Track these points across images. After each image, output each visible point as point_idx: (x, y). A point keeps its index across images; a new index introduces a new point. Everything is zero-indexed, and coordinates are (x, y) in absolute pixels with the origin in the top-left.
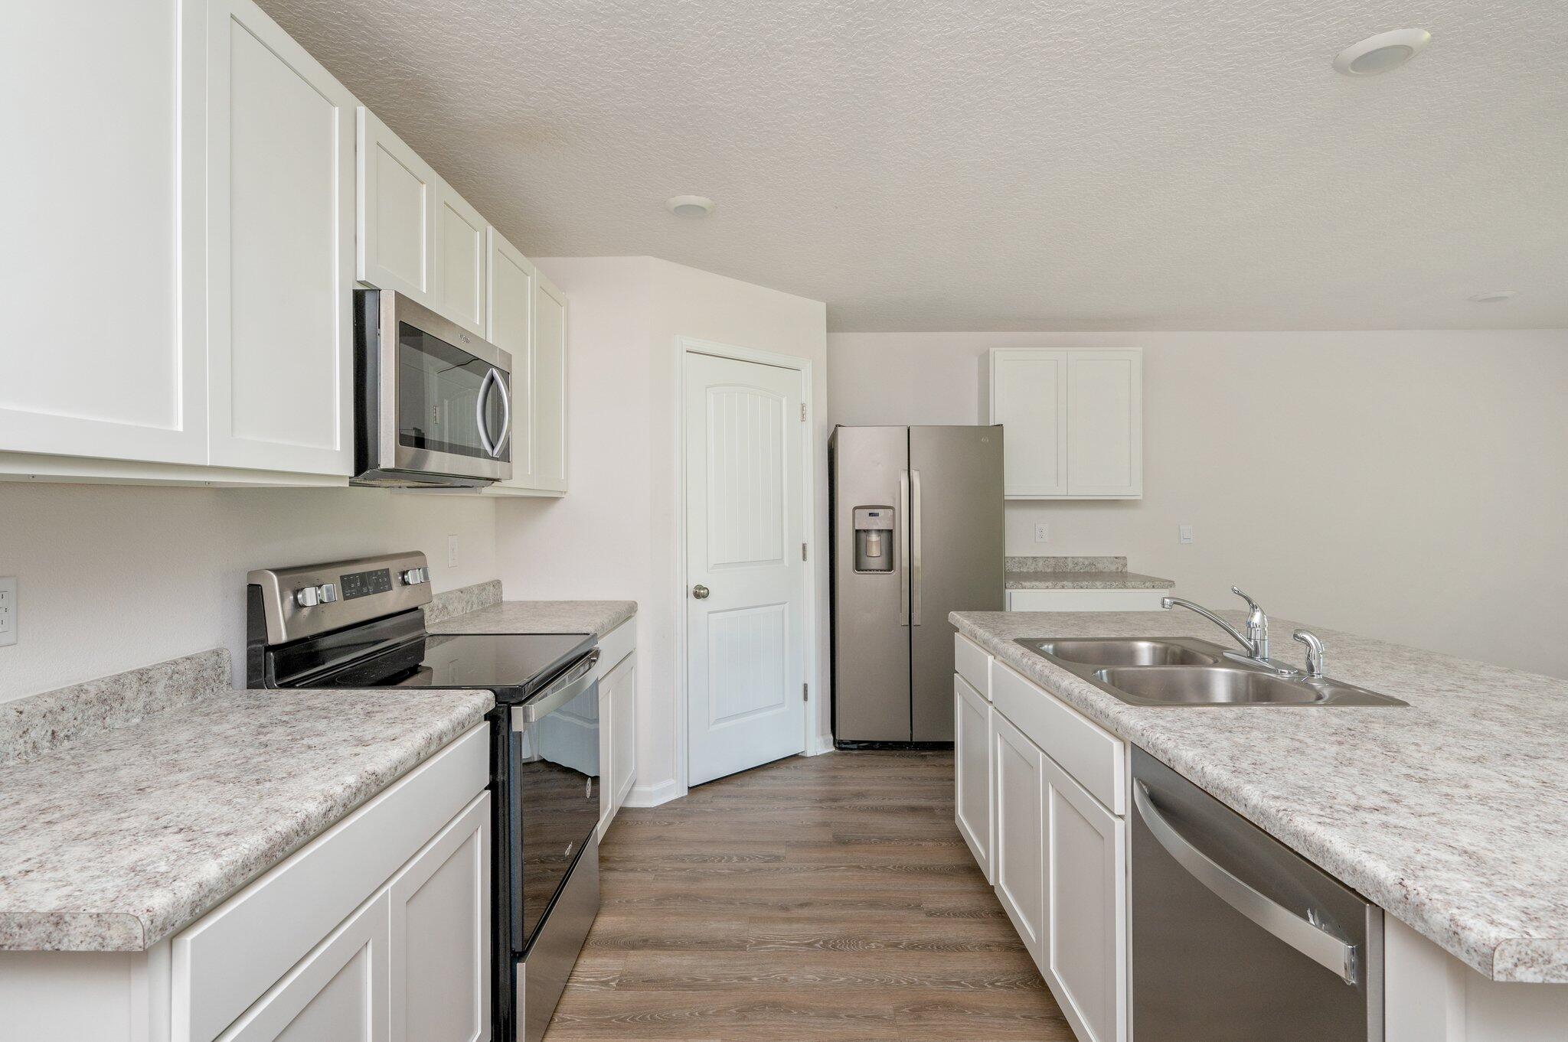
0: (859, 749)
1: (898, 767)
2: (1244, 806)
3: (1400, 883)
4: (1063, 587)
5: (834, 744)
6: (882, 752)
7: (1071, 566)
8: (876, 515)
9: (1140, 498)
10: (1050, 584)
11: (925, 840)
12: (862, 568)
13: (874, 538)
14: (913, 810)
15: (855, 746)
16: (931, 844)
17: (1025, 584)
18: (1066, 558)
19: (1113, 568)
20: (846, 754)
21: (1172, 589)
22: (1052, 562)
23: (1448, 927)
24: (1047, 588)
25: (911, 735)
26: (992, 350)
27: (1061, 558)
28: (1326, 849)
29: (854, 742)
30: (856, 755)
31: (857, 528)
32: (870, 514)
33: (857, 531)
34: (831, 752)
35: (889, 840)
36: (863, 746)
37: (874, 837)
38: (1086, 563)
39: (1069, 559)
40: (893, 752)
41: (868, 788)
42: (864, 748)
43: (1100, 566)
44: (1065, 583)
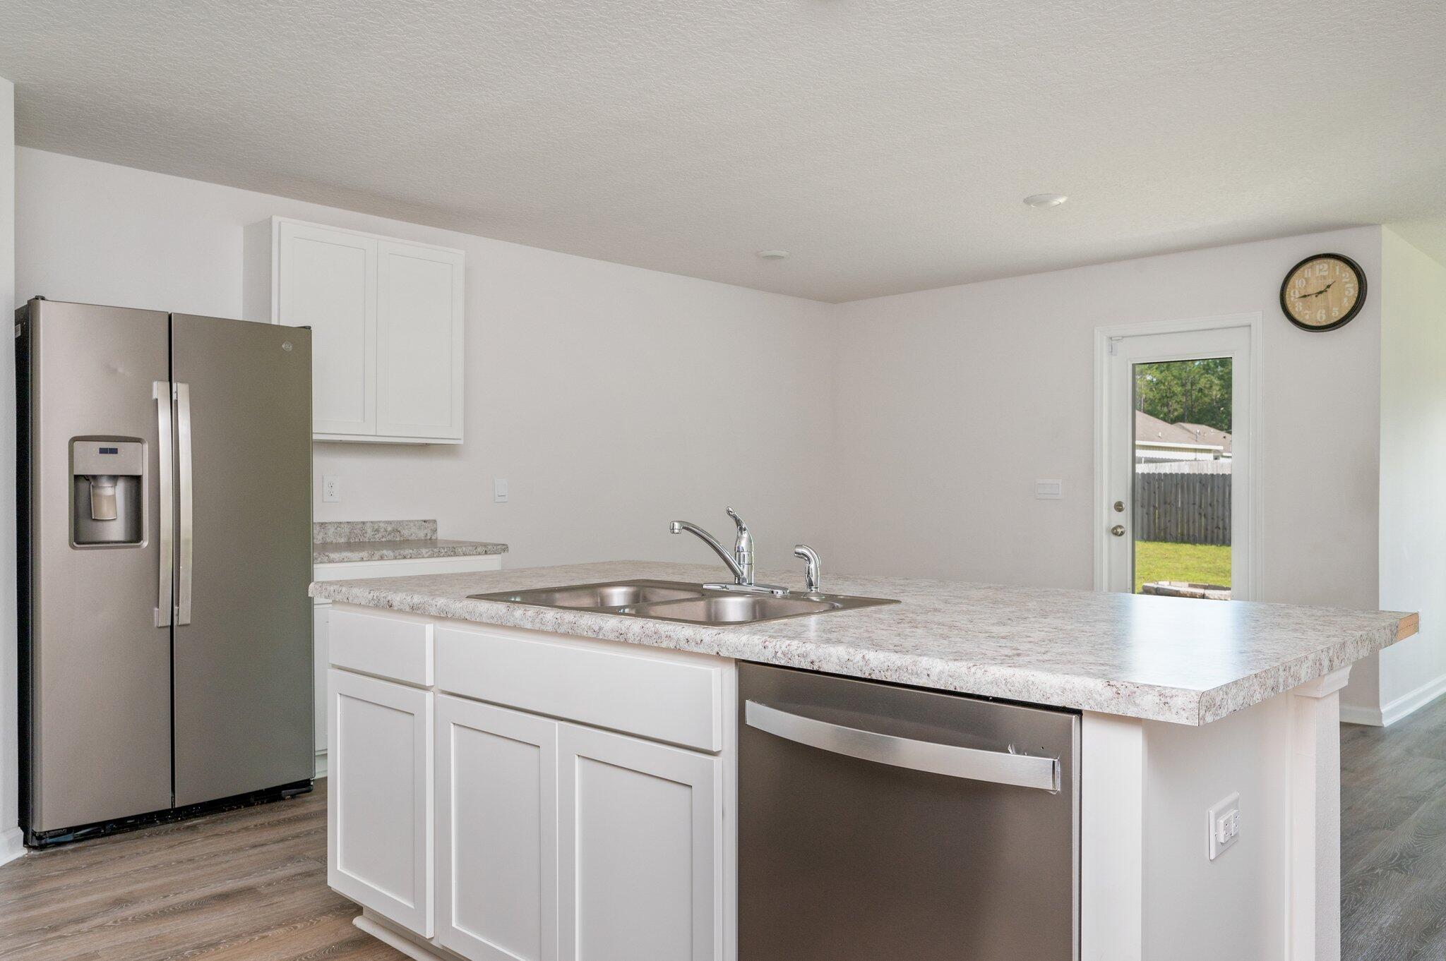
0: (76, 841)
1: (159, 850)
2: (926, 677)
3: (1109, 685)
4: (382, 558)
5: (25, 842)
6: (118, 837)
7: (370, 532)
8: (114, 451)
9: (461, 442)
10: (364, 554)
11: (269, 928)
12: (82, 539)
13: (107, 490)
14: (224, 898)
15: (70, 837)
16: (281, 930)
17: (332, 556)
18: (364, 523)
19: (421, 535)
20: (54, 854)
21: (506, 554)
22: (347, 529)
23: (1158, 701)
24: (362, 559)
25: (173, 797)
26: (276, 219)
27: (357, 523)
28: (1030, 683)
29: (70, 830)
30: (74, 851)
31: (75, 473)
32: (103, 451)
33: (77, 478)
34: (23, 858)
35: (214, 945)
36: (82, 835)
37: (187, 949)
38: (389, 529)
39: (368, 525)
40: (137, 833)
41: (127, 889)
42: (86, 837)
43: (406, 532)
44: (385, 552)
